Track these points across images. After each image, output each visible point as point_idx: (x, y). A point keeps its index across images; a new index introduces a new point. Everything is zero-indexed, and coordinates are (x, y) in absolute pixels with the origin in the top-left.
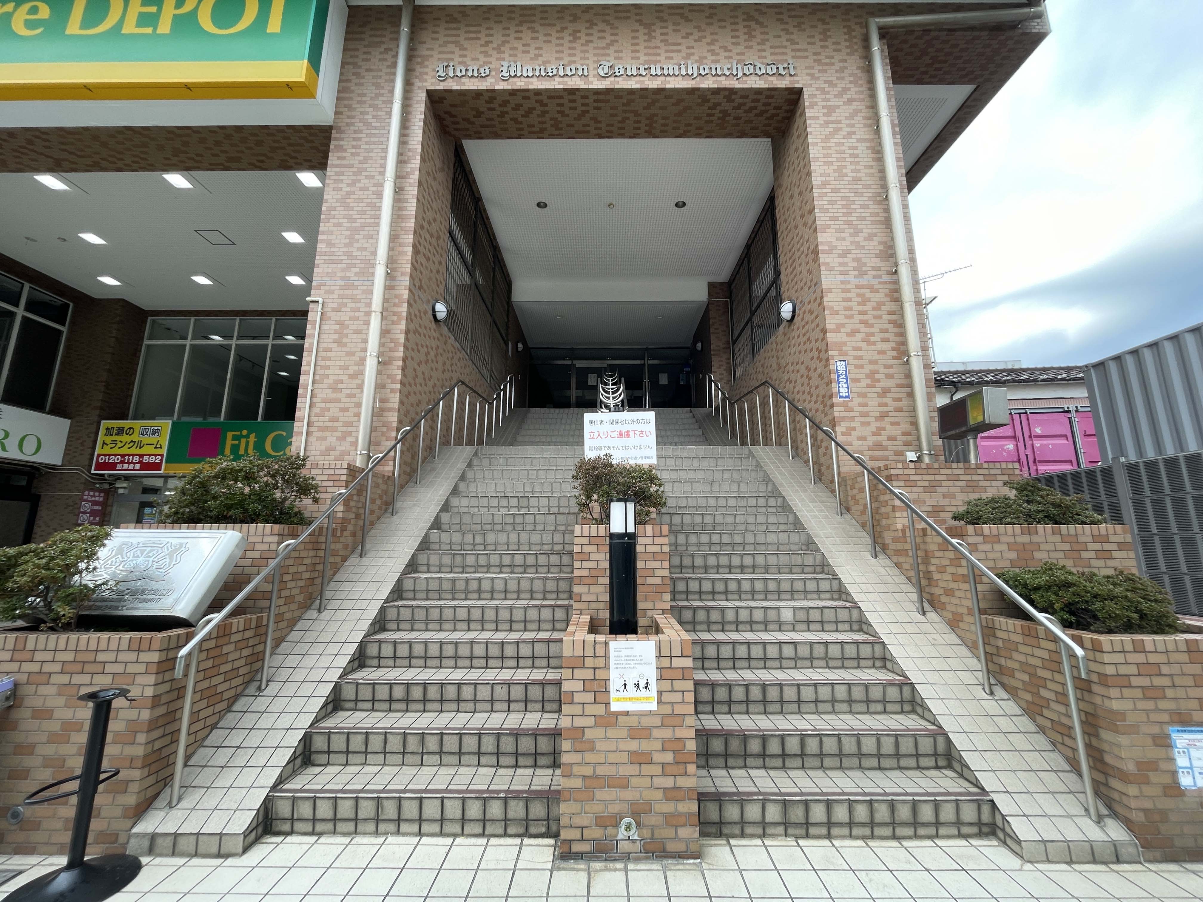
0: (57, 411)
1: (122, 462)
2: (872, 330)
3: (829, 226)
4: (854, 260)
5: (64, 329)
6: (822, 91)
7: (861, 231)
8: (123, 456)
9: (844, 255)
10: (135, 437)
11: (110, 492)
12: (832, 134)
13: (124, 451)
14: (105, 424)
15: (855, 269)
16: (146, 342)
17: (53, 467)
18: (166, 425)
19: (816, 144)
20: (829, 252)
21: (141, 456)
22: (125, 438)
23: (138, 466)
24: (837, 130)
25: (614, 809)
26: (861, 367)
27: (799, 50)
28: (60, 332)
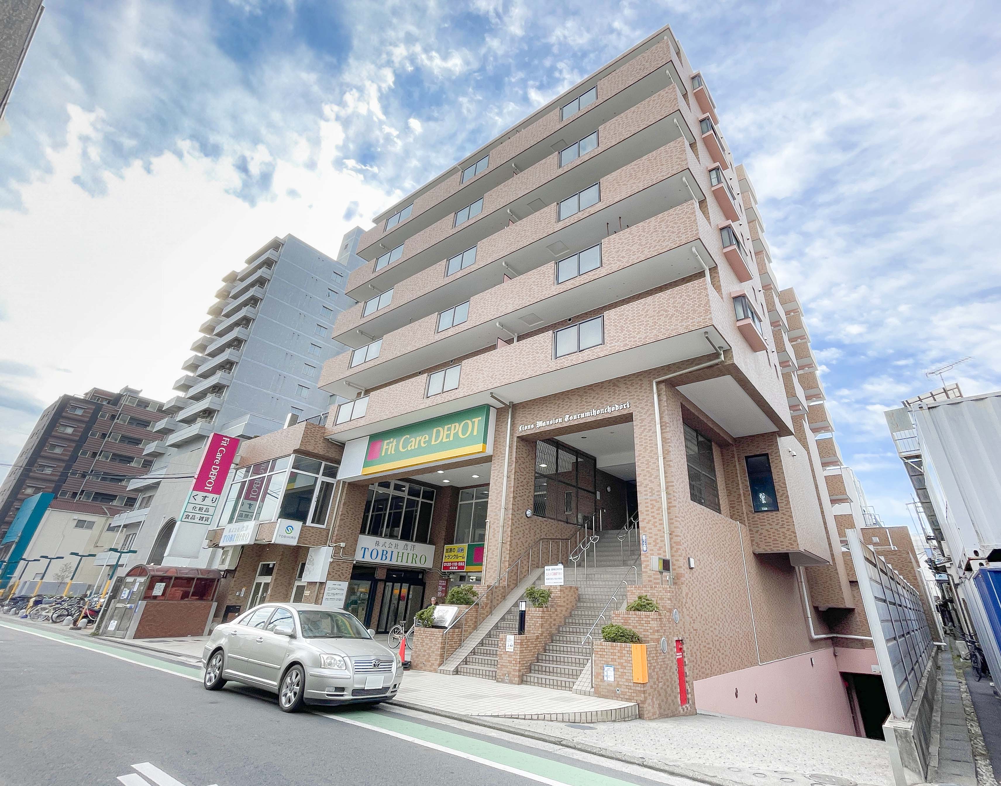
0: (431, 543)
1: (451, 566)
2: (656, 520)
3: (641, 474)
4: (650, 488)
5: (433, 502)
6: (639, 412)
7: (653, 474)
8: (452, 562)
9: (646, 487)
10: (456, 553)
11: (448, 580)
12: (643, 432)
13: (452, 560)
14: (446, 547)
15: (650, 492)
16: (460, 503)
17: (430, 569)
18: (465, 546)
19: (637, 437)
20: (641, 485)
21: (458, 562)
22: (453, 554)
23: (457, 568)
24: (645, 429)
25: (506, 672)
26: (652, 537)
27: (631, 395)
28: (432, 504)
